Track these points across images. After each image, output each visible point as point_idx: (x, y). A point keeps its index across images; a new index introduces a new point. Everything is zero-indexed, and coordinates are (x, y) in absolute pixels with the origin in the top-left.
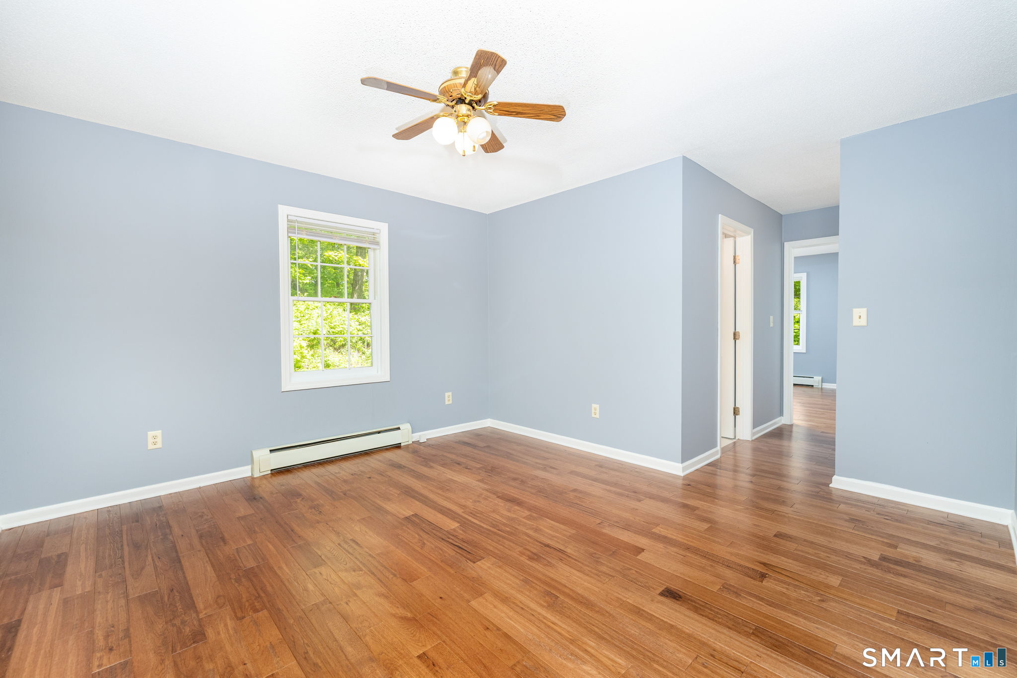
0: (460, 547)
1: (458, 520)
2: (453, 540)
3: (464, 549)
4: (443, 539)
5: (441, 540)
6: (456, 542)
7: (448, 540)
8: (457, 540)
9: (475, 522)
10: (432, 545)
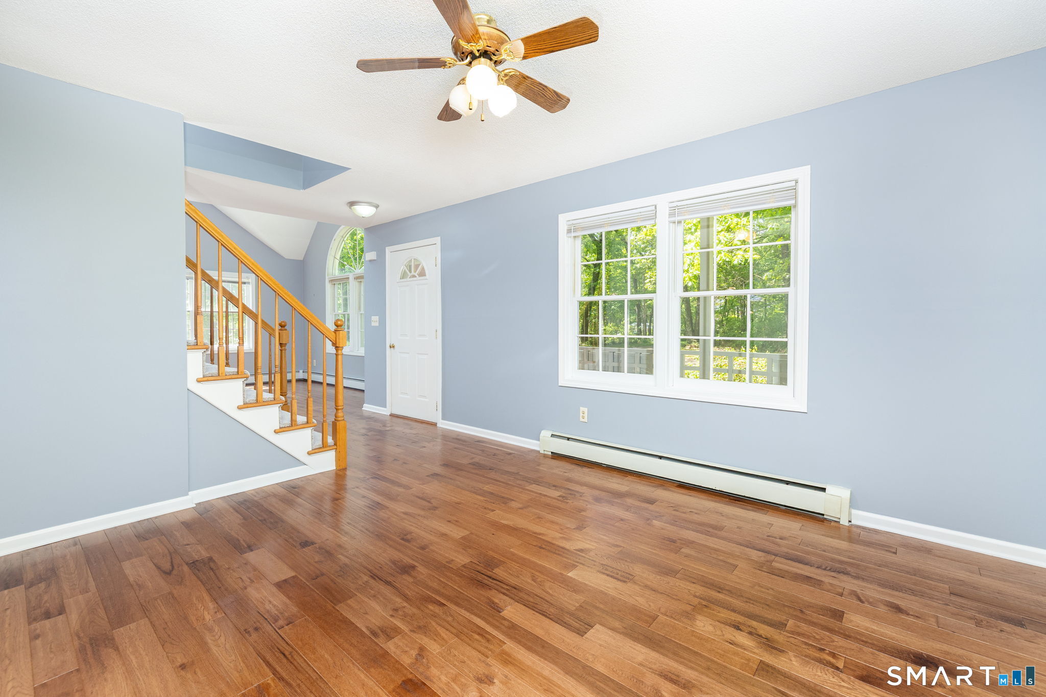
0: (490, 577)
1: (506, 623)
2: (502, 588)
3: (485, 575)
4: (515, 588)
5: (517, 587)
6: (496, 584)
7: (508, 587)
8: (497, 587)
9: (479, 620)
10: (523, 578)
